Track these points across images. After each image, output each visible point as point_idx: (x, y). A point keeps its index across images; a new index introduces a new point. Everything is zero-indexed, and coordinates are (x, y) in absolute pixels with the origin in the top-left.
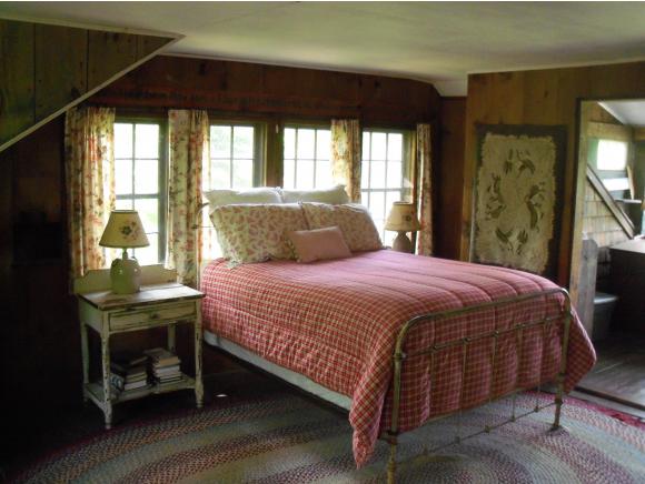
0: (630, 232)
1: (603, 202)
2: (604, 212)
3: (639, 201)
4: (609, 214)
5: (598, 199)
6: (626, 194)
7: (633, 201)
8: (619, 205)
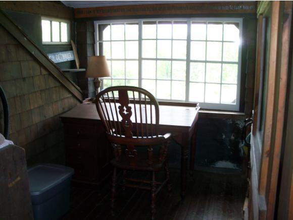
0: (80, 97)
1: (50, 74)
2: (52, 83)
3: (84, 70)
4: (58, 84)
5: (44, 72)
6: (72, 64)
7: (78, 70)
8: (67, 75)
